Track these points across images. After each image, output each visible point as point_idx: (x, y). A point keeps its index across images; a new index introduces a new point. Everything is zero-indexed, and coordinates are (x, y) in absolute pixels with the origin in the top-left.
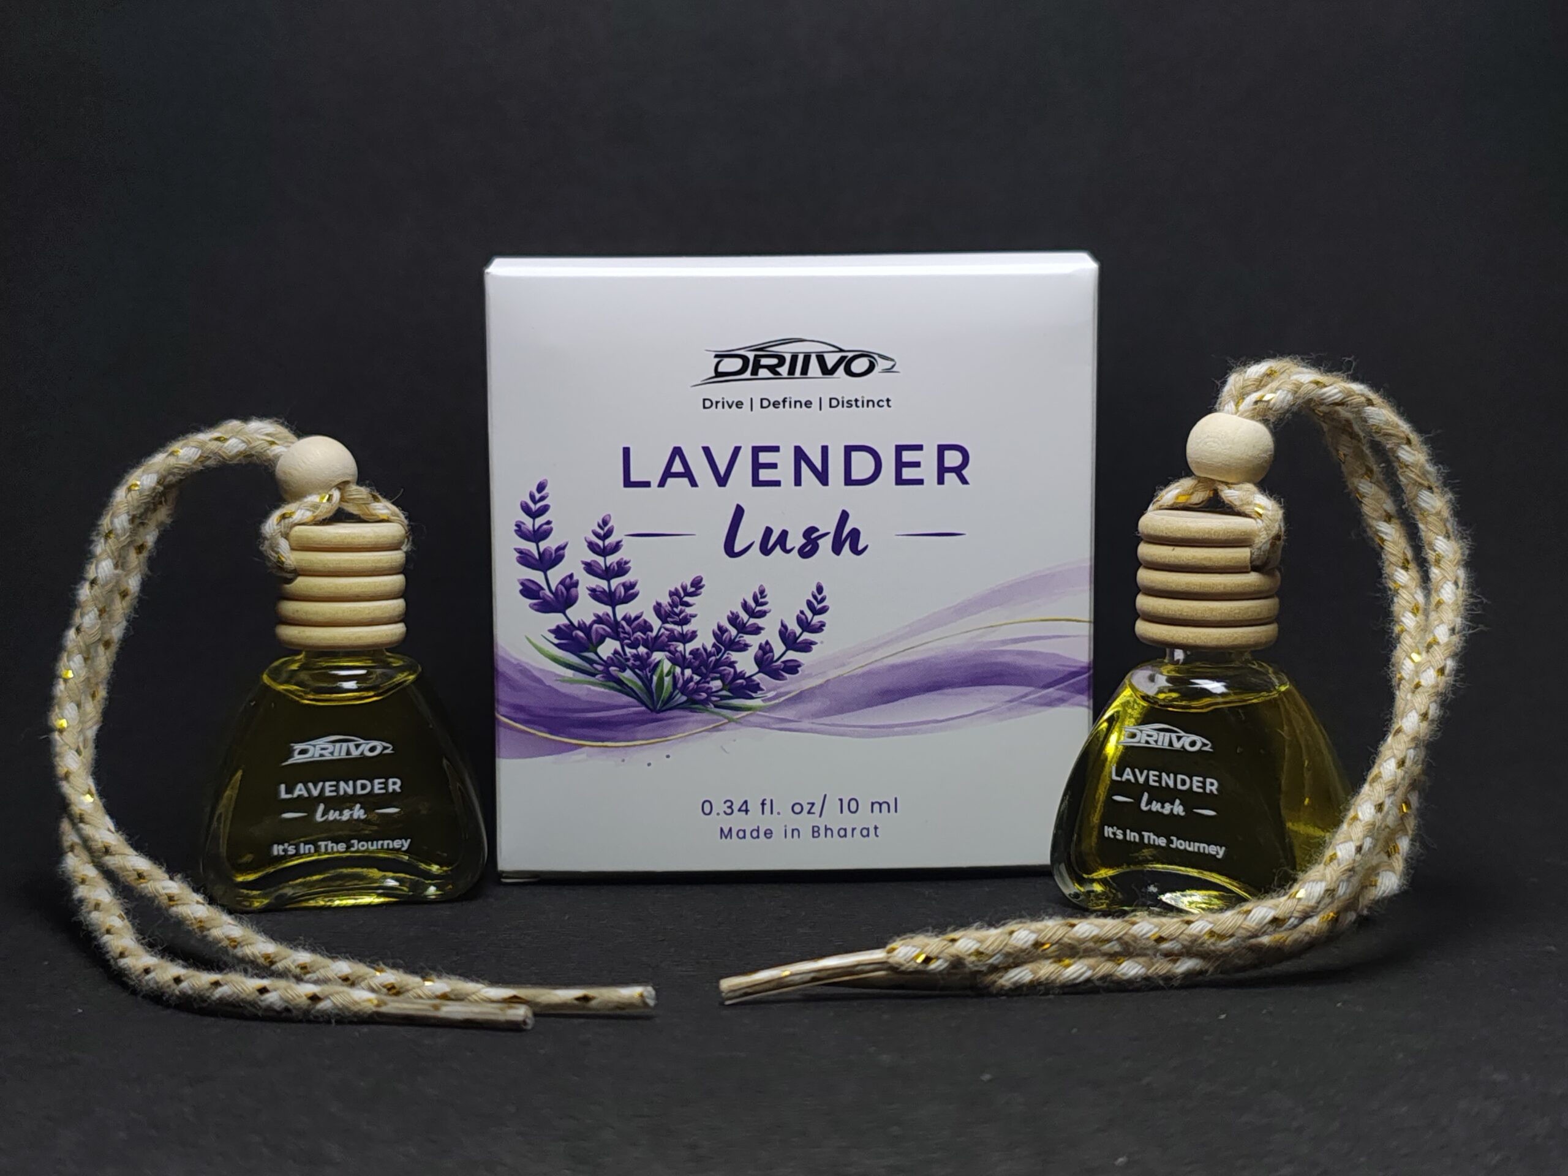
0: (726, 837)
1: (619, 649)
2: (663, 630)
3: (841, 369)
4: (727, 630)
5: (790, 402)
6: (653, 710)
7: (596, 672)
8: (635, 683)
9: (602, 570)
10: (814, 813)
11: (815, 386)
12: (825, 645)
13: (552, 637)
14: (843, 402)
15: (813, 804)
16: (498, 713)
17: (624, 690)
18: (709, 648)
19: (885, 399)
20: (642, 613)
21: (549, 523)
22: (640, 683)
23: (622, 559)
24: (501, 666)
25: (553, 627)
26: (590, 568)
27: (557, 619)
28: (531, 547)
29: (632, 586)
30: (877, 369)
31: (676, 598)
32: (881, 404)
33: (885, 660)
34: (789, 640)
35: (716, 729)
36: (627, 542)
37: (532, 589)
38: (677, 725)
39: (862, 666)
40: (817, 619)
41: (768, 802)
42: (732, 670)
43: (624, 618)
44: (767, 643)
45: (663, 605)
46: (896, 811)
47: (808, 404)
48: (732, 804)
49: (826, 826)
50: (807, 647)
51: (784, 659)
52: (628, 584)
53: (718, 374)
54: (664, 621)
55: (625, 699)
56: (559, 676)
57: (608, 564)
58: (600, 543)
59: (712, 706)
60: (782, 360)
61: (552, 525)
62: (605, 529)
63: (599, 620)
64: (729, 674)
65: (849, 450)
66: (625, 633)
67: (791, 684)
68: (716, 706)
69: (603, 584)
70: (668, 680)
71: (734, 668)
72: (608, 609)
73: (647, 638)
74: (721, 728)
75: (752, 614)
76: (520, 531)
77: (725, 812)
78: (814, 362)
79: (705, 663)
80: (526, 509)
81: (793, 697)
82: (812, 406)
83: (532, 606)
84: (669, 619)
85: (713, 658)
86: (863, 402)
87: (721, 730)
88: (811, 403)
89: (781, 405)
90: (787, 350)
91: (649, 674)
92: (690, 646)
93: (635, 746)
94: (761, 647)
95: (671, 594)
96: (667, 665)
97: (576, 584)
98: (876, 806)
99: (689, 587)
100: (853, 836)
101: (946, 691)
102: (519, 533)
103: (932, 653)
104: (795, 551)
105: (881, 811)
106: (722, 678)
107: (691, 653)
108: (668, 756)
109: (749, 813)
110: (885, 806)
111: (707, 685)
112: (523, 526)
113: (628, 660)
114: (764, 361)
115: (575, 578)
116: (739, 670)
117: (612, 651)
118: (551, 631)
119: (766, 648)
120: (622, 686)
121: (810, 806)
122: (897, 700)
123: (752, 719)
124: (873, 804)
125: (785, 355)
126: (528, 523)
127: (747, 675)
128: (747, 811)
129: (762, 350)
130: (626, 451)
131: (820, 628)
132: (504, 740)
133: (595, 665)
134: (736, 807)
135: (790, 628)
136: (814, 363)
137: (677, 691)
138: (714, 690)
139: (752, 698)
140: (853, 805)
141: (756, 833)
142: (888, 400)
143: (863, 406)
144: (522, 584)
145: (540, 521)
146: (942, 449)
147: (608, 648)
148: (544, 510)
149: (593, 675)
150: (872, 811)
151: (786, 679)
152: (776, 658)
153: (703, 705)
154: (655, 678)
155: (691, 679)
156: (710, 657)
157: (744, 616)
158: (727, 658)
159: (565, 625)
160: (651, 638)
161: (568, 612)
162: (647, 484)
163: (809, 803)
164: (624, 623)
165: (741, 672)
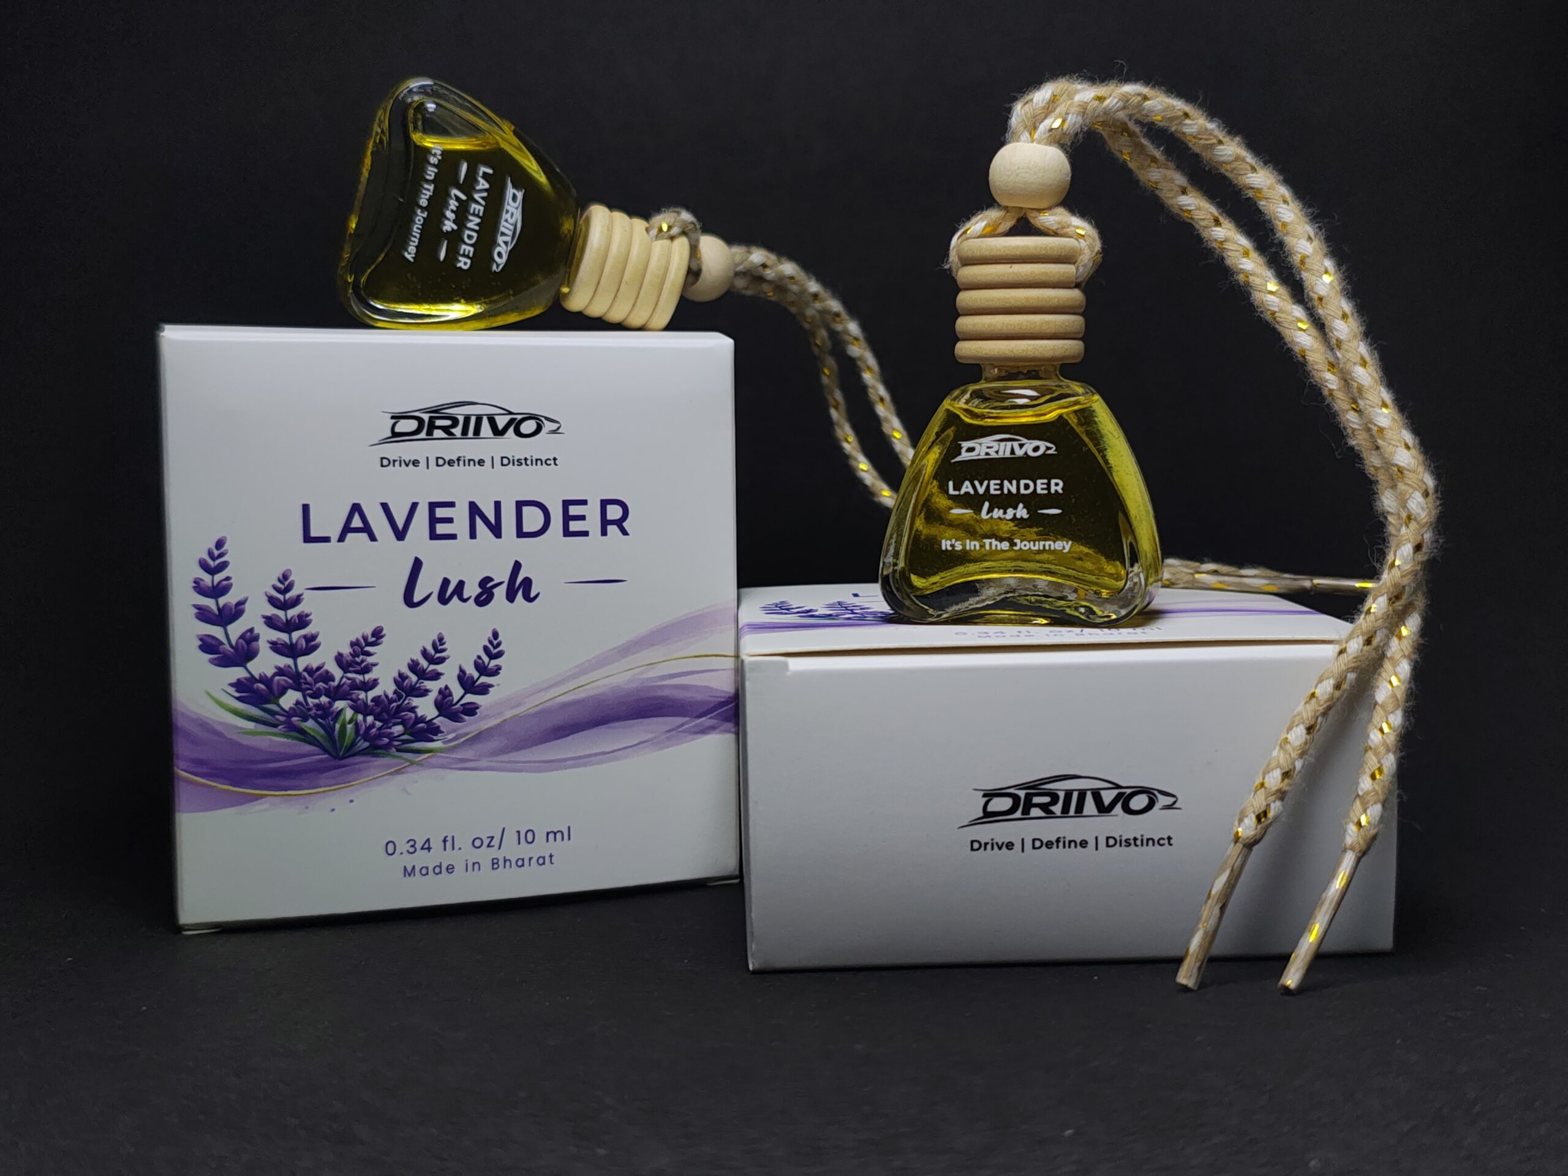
0: (410, 875)
1: (301, 699)
2: (344, 680)
3: (511, 430)
4: (407, 677)
5: (464, 461)
6: (337, 757)
7: (277, 723)
8: (316, 732)
9: (283, 623)
10: (493, 846)
11: (487, 446)
12: (502, 688)
13: (232, 690)
14: (513, 460)
15: (492, 838)
16: (178, 767)
17: (307, 739)
18: (391, 695)
19: (552, 458)
20: (324, 664)
21: (228, 579)
22: (322, 732)
23: (303, 612)
24: (180, 722)
25: (234, 680)
26: (270, 622)
27: (237, 673)
28: (209, 603)
29: (314, 637)
30: (544, 431)
31: (356, 648)
32: (548, 462)
33: (556, 699)
34: (467, 684)
35: (398, 772)
36: (308, 596)
37: (211, 644)
38: (360, 770)
39: (537, 706)
40: (494, 663)
41: (449, 839)
42: (413, 715)
43: (306, 670)
44: (447, 687)
45: (345, 655)
46: (569, 839)
47: (481, 462)
48: (415, 842)
49: (505, 857)
50: (484, 690)
51: (462, 702)
52: (309, 636)
53: (395, 434)
54: (346, 671)
55: (308, 748)
56: (241, 728)
57: (289, 617)
58: (281, 597)
59: (394, 750)
60: (455, 422)
61: (231, 581)
62: (285, 582)
63: (280, 672)
64: (410, 719)
65: (520, 505)
66: (306, 683)
67: (470, 726)
68: (398, 750)
69: (284, 637)
70: (349, 727)
71: (415, 713)
72: (289, 661)
73: (330, 687)
74: (404, 770)
75: (432, 661)
76: (199, 588)
77: (408, 851)
78: (485, 423)
79: (386, 709)
80: (204, 565)
81: (473, 737)
82: (485, 464)
83: (212, 661)
84: (351, 669)
85: (394, 704)
86: (532, 460)
87: (403, 773)
88: (484, 462)
89: (456, 464)
90: (460, 412)
91: (332, 723)
92: (372, 694)
93: (319, 792)
94: (440, 692)
95: (353, 644)
96: (349, 713)
97: (256, 638)
98: (551, 836)
99: (370, 636)
100: (530, 865)
101: (611, 725)
102: (198, 590)
103: (600, 691)
104: (472, 601)
105: (555, 840)
106: (403, 723)
107: (372, 701)
108: (351, 801)
109: (431, 850)
110: (559, 836)
111: (389, 730)
112: (202, 583)
113: (310, 709)
114: (439, 423)
115: (256, 631)
116: (420, 715)
117: (294, 702)
118: (232, 685)
119: (445, 693)
120: (304, 736)
121: (489, 840)
122: (568, 735)
123: (433, 761)
124: (548, 834)
125: (458, 417)
126: (207, 579)
127: (428, 719)
128: (429, 849)
129: (436, 412)
130: (306, 508)
131: (496, 671)
132: (183, 795)
133: (278, 717)
134: (418, 846)
135: (468, 672)
136: (485, 425)
137: (359, 738)
138: (396, 734)
139: (433, 741)
140: (530, 836)
141: (438, 869)
142: (555, 459)
143: (532, 464)
144: (201, 640)
145: (218, 577)
146: (604, 503)
147: (290, 699)
148: (223, 566)
149: (275, 726)
150: (548, 840)
151: (465, 721)
152: (455, 700)
153: (385, 750)
154: (337, 726)
155: (372, 726)
156: (392, 703)
157: (424, 663)
158: (408, 703)
159: (246, 679)
160: (334, 687)
161: (249, 665)
162: (326, 540)
163: (488, 837)
164: (305, 674)
165: (422, 716)
